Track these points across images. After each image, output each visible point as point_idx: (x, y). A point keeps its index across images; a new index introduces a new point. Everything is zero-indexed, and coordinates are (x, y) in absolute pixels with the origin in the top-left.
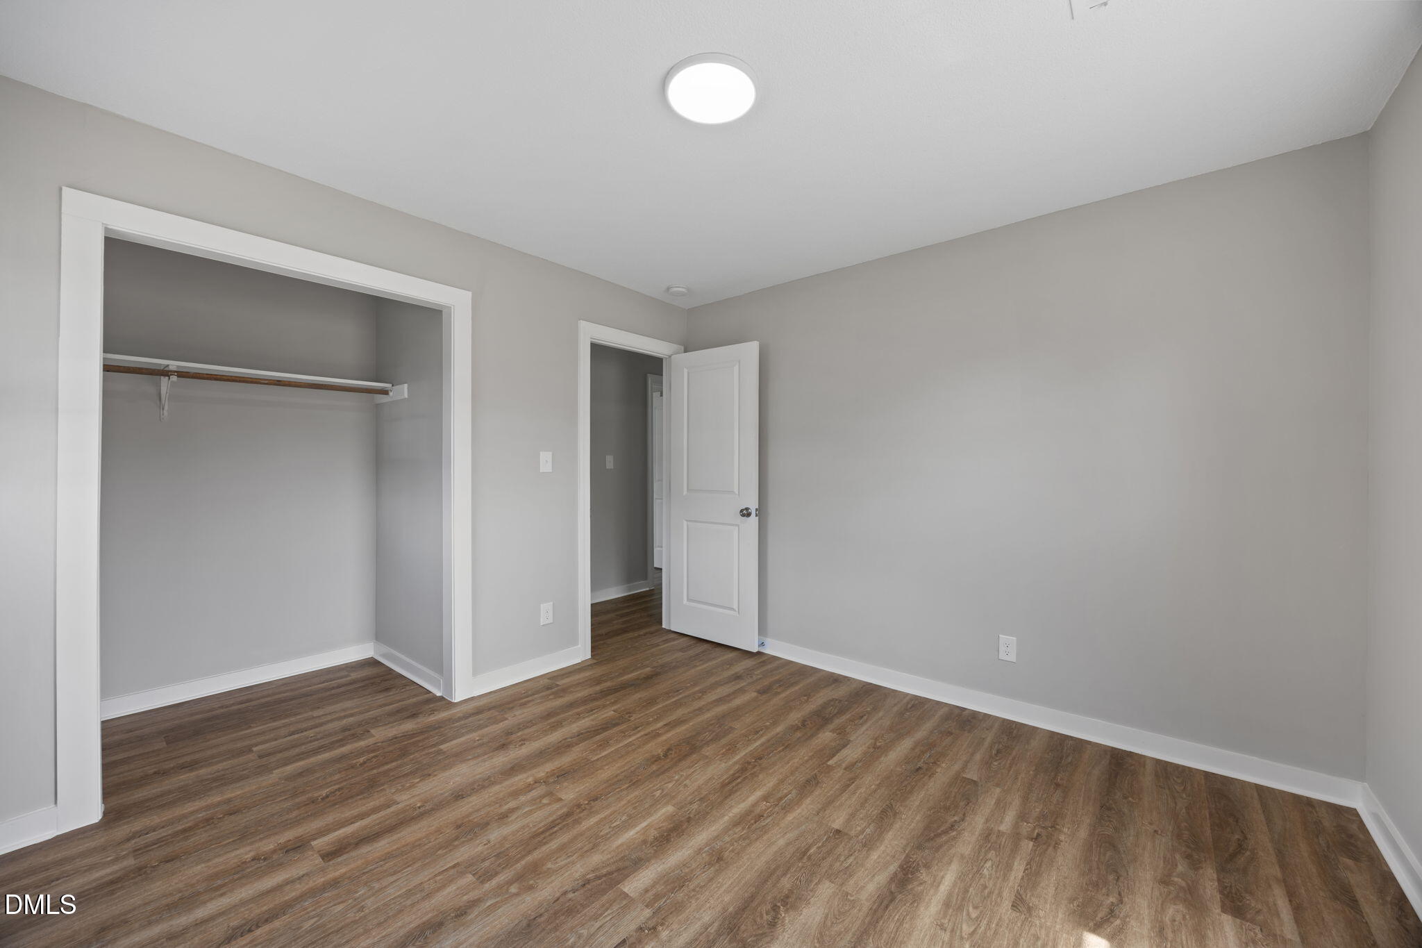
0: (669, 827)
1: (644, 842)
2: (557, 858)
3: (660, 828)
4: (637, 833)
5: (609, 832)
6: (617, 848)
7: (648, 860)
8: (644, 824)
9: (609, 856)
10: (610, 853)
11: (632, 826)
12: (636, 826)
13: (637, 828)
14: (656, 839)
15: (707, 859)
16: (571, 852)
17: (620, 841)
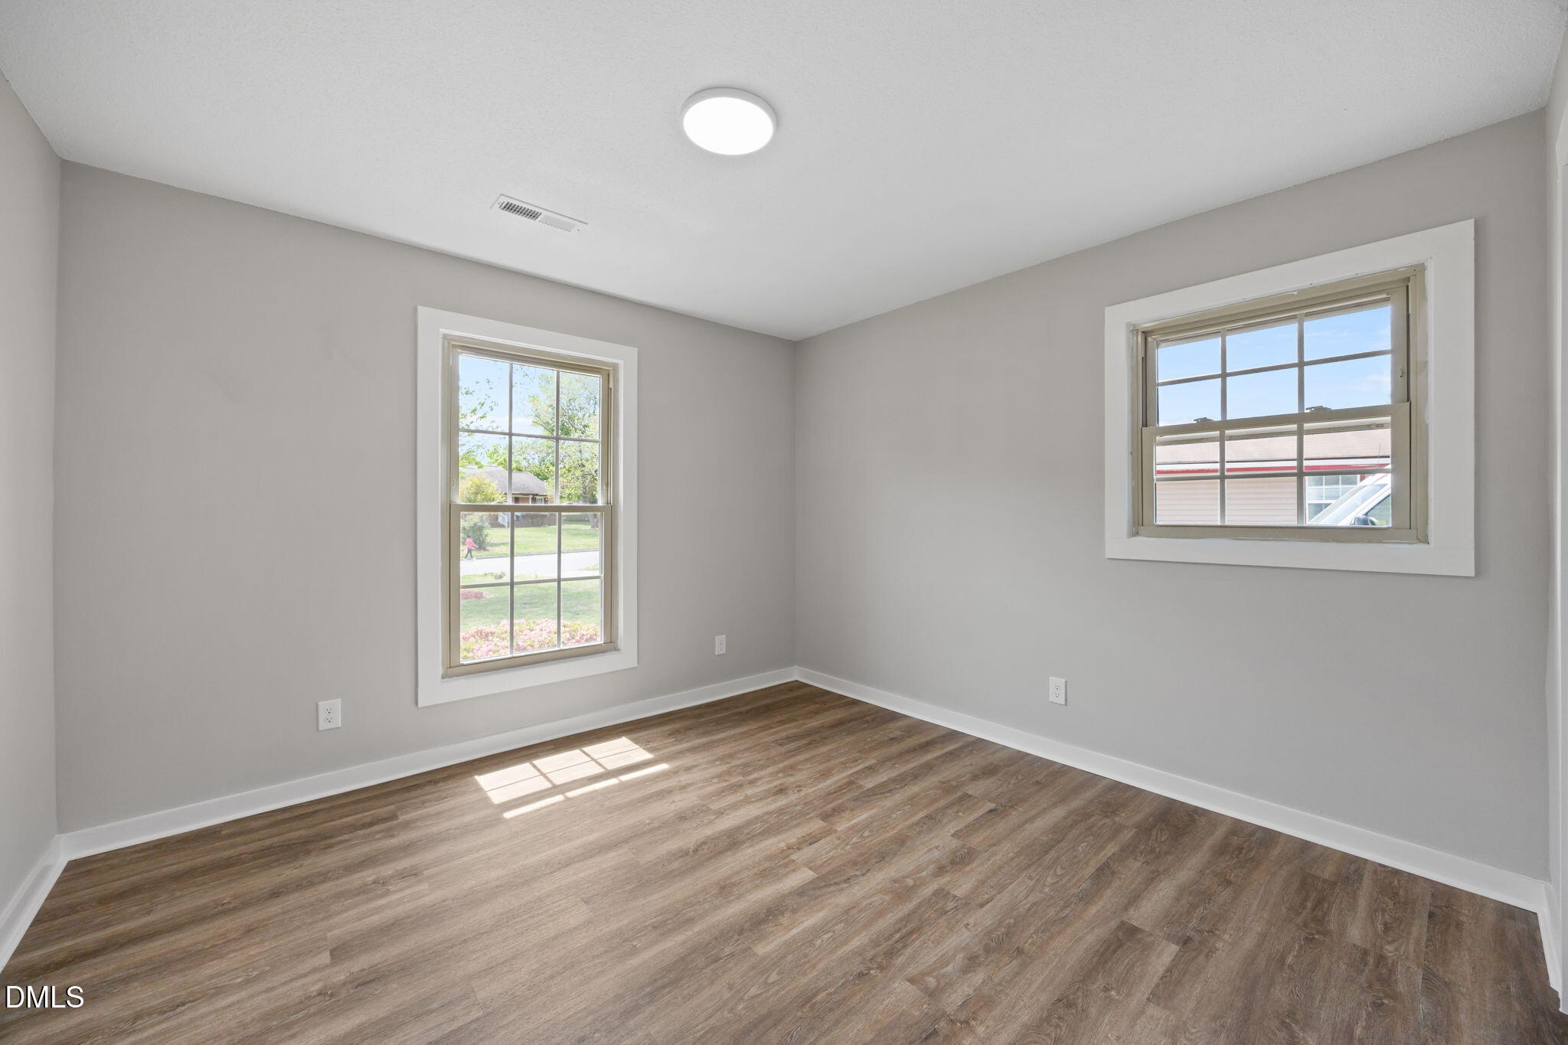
0: (766, 926)
1: (794, 911)
2: (882, 903)
3: (776, 925)
4: (803, 922)
5: (833, 925)
6: (823, 908)
7: (790, 893)
8: (795, 931)
9: (830, 901)
10: (829, 904)
11: (809, 930)
12: (804, 930)
13: (802, 928)
14: (782, 914)
15: (735, 889)
16: (870, 908)
17: (821, 914)
